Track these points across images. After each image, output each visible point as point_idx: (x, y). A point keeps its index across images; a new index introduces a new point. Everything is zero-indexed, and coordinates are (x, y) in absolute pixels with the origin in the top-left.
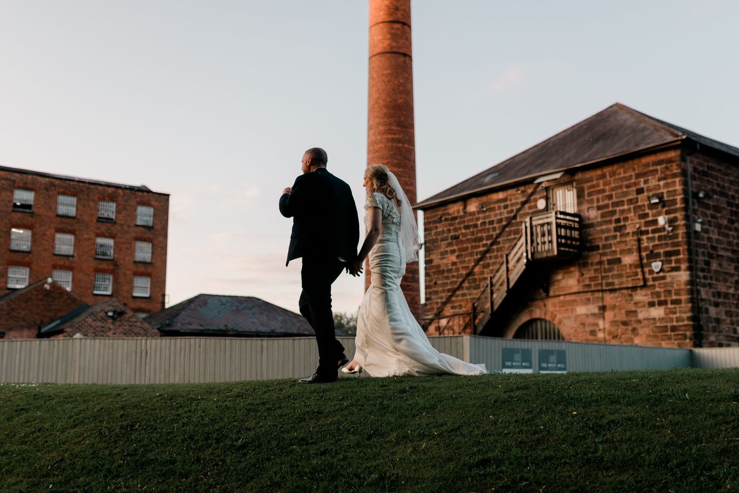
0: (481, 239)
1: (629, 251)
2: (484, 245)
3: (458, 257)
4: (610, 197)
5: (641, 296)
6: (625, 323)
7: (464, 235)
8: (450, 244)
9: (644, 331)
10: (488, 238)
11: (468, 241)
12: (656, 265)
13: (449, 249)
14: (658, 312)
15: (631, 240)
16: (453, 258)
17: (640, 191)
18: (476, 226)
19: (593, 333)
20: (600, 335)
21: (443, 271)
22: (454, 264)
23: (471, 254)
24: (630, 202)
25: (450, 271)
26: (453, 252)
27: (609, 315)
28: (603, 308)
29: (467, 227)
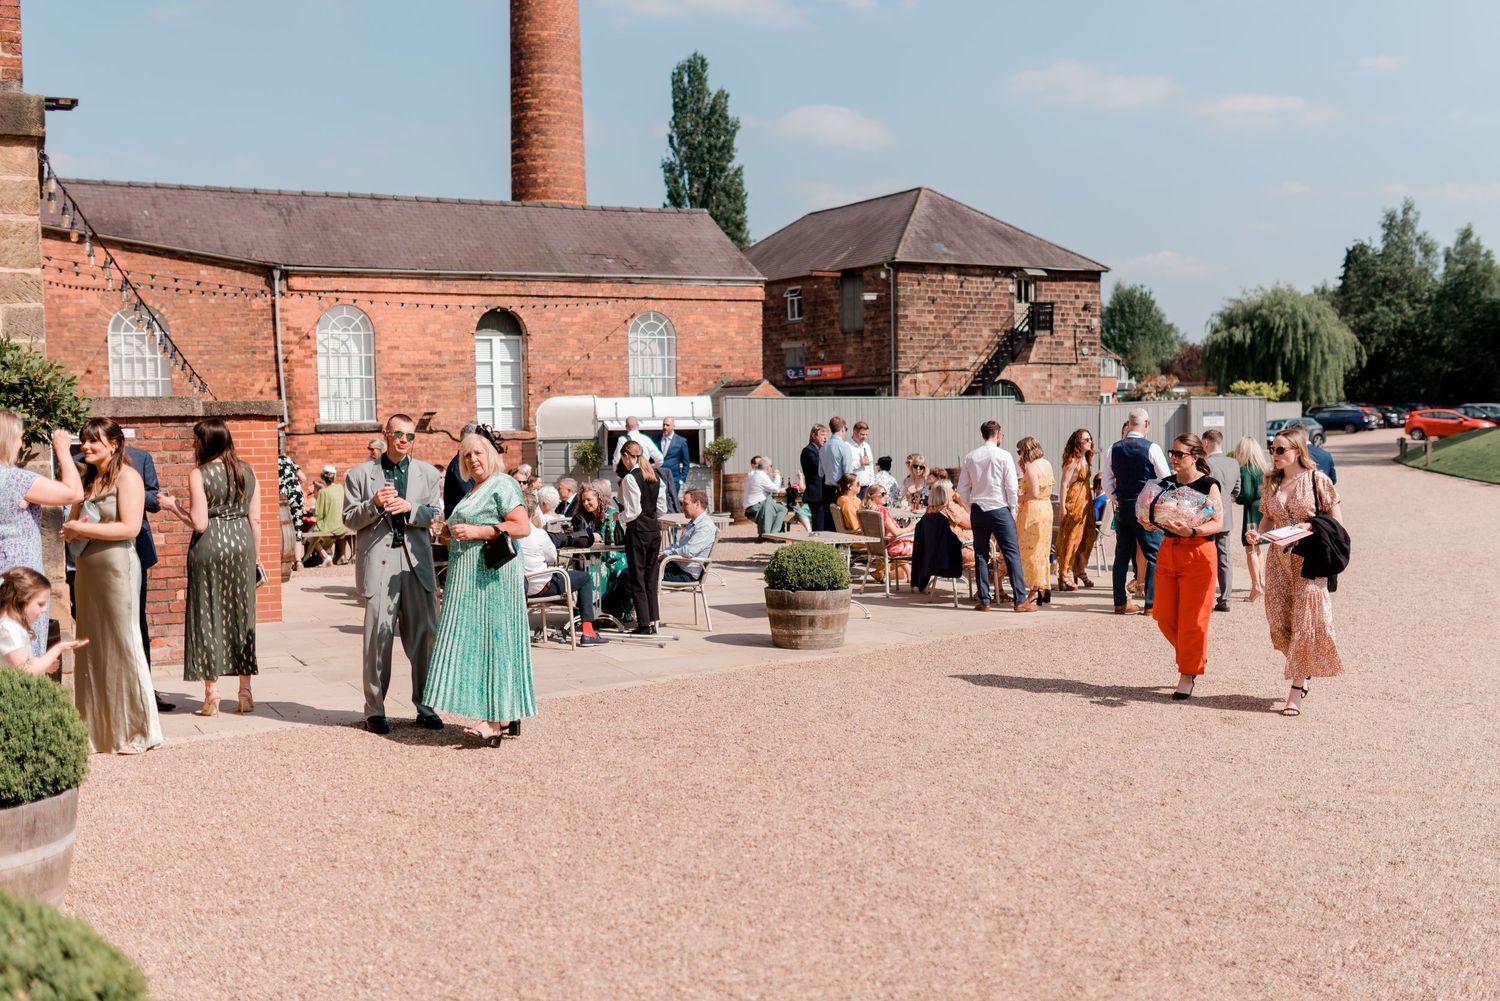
0: (959, 307)
1: (1069, 338)
2: (962, 312)
3: (935, 317)
4: (1059, 296)
5: (1074, 370)
6: (1064, 388)
7: (942, 299)
8: (926, 304)
9: (1075, 393)
10: (966, 306)
11: (946, 304)
12: (1085, 350)
13: (927, 308)
14: (1082, 382)
15: (1070, 330)
16: (931, 318)
17: (1077, 297)
18: (954, 293)
19: (1043, 393)
20: (1048, 395)
21: (919, 328)
22: (930, 323)
23: (949, 318)
24: (1071, 303)
25: (926, 329)
26: (930, 312)
27: (1054, 380)
28: (1051, 376)
29: (944, 292)
